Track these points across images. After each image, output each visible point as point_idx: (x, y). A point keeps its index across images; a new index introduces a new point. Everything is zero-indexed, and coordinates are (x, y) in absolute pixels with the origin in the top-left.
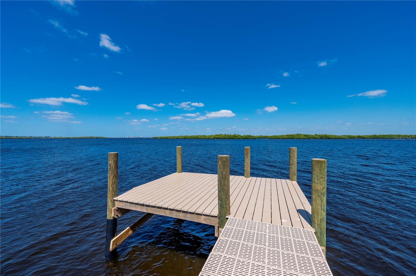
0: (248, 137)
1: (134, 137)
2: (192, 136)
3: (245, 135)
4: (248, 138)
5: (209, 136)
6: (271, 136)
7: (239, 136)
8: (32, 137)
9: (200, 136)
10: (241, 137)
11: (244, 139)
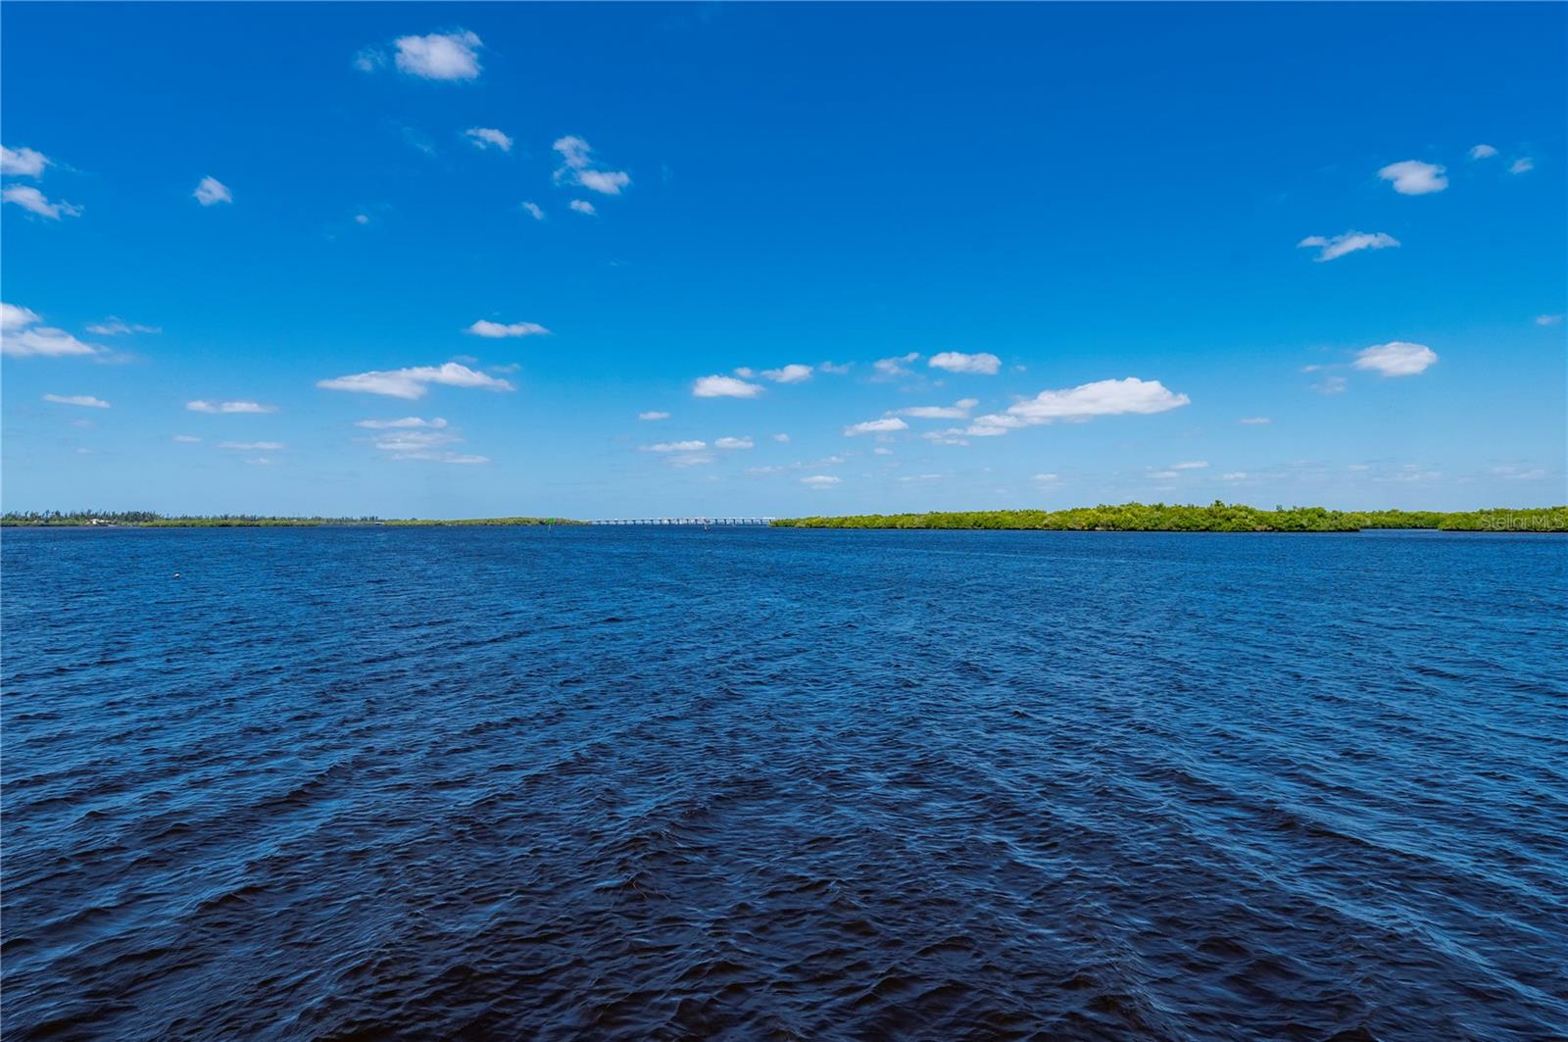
0: (1304, 522)
1: (693, 521)
2: (968, 514)
3: (1287, 508)
4: (1302, 529)
5: (1060, 513)
6: (1466, 516)
7: (1243, 514)
8: (320, 519)
9: (1011, 513)
10: (1261, 519)
11: (1280, 530)
